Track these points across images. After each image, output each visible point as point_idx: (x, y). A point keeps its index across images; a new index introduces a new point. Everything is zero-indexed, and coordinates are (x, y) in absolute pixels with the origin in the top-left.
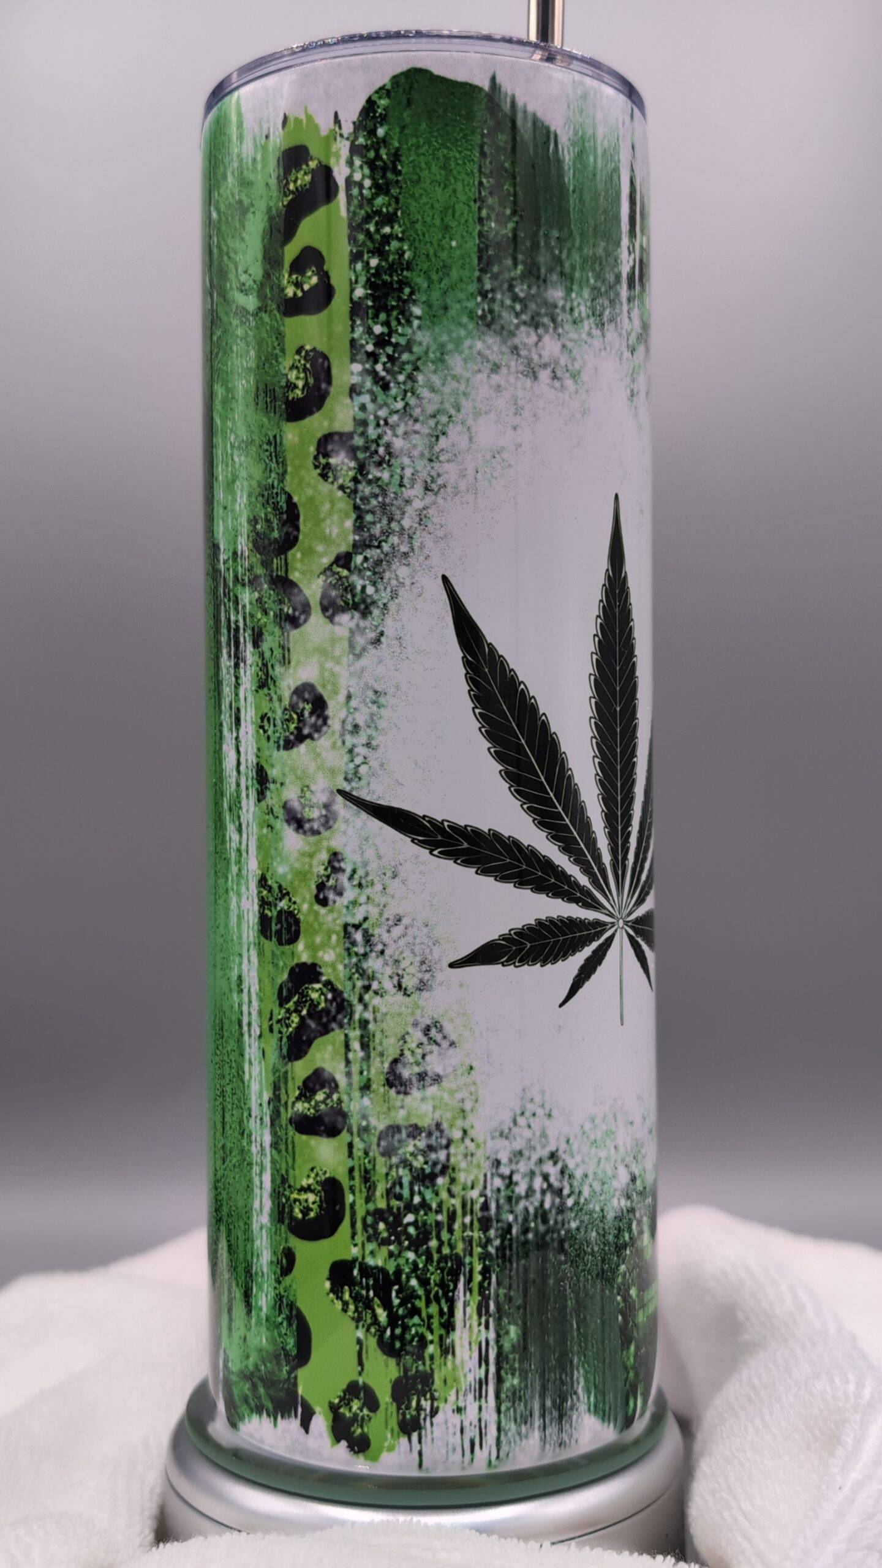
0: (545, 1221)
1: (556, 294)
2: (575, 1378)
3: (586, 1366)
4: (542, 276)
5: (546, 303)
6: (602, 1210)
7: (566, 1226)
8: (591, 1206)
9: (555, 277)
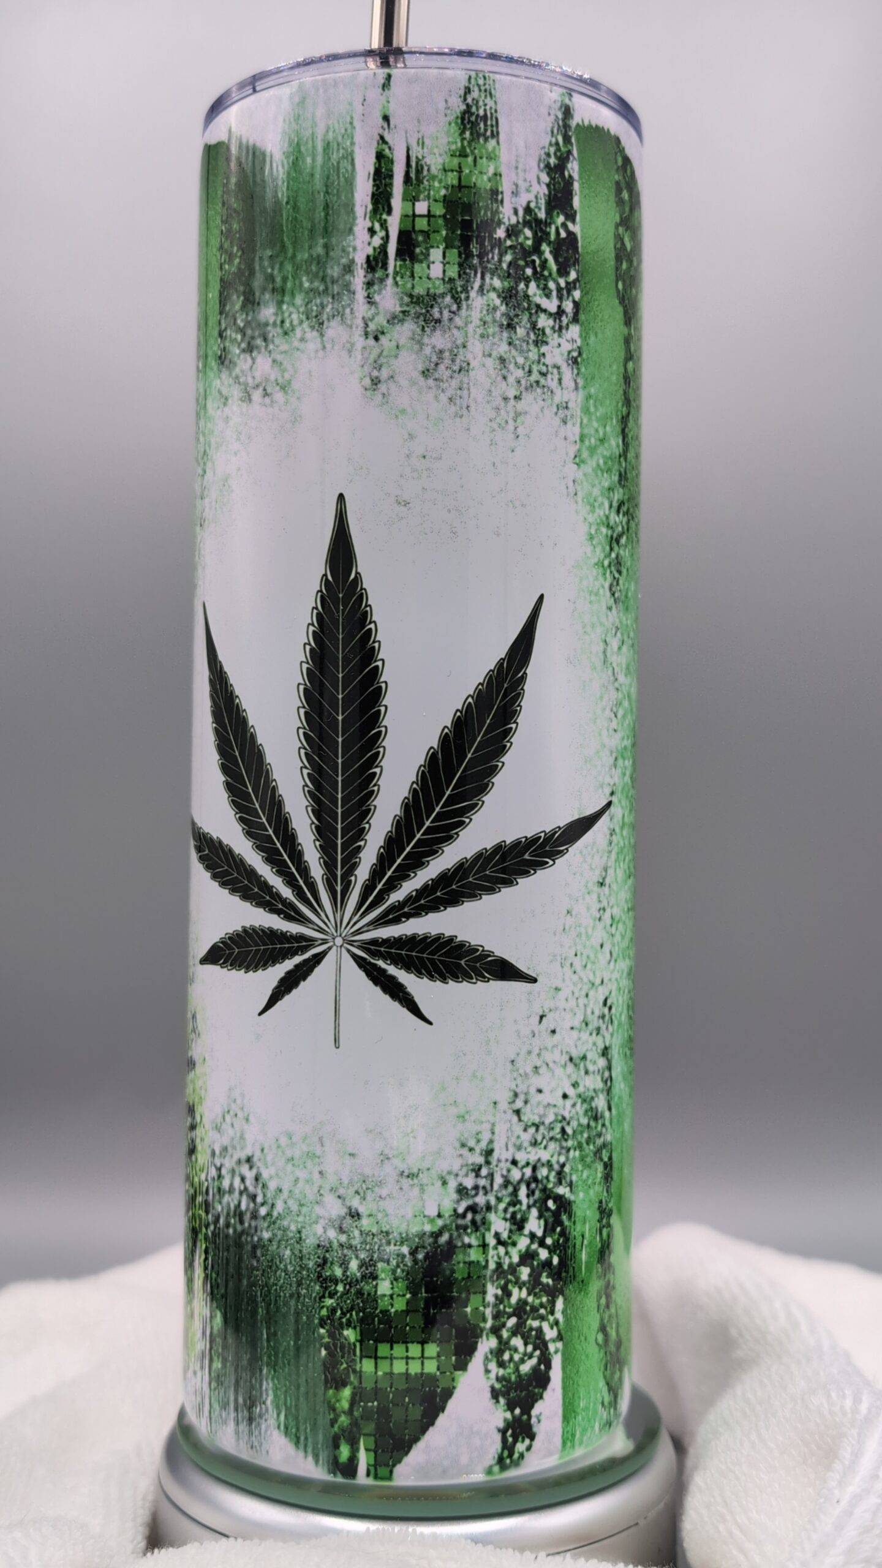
0: (242, 1222)
1: (267, 313)
2: (264, 1388)
3: (276, 1382)
4: (257, 300)
5: (259, 325)
6: (299, 1232)
7: (259, 1233)
8: (285, 1223)
9: (267, 296)
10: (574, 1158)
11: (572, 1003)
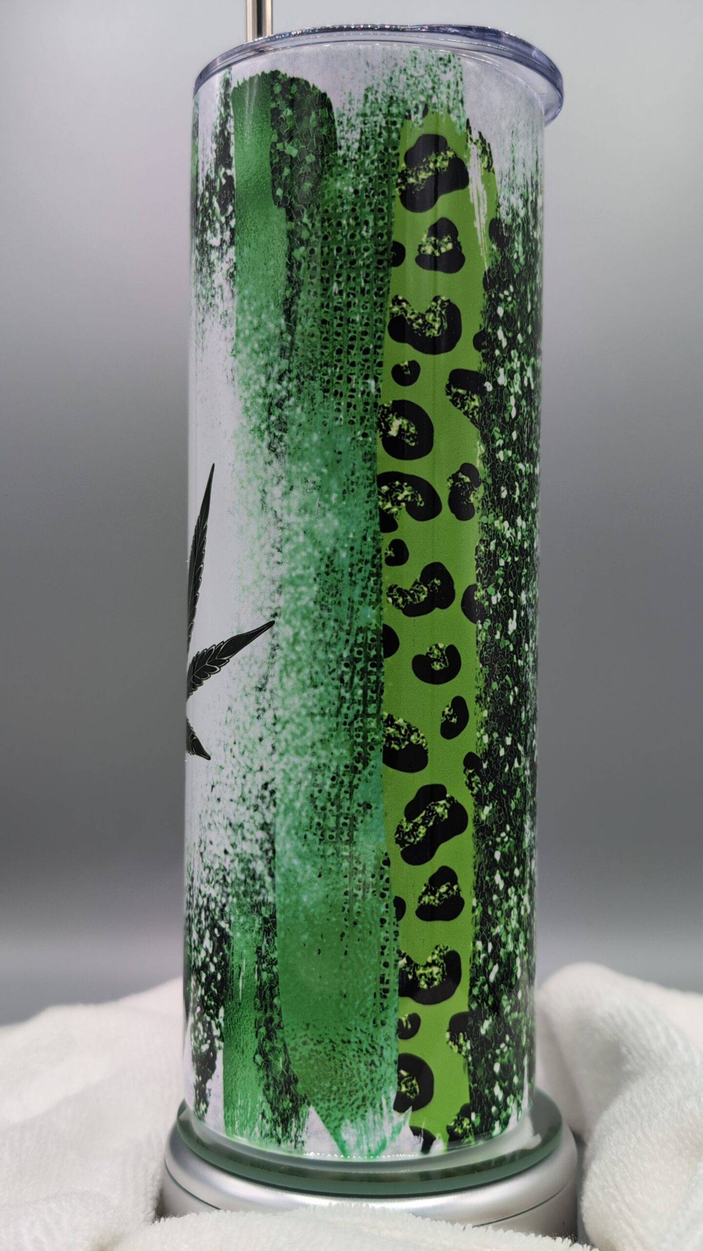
10: (232, 903)
11: (231, 781)
